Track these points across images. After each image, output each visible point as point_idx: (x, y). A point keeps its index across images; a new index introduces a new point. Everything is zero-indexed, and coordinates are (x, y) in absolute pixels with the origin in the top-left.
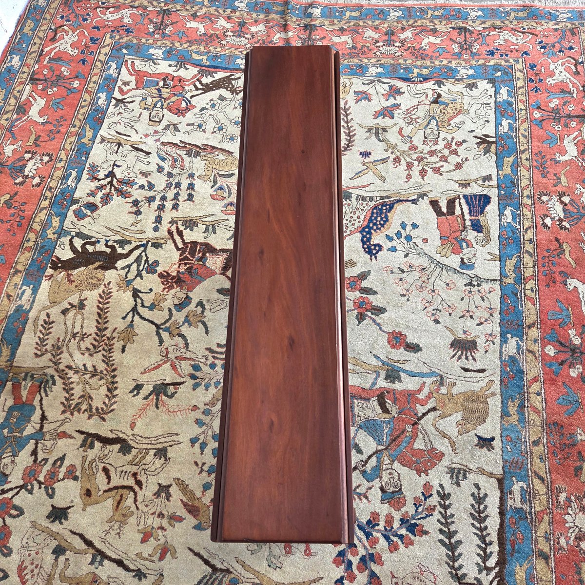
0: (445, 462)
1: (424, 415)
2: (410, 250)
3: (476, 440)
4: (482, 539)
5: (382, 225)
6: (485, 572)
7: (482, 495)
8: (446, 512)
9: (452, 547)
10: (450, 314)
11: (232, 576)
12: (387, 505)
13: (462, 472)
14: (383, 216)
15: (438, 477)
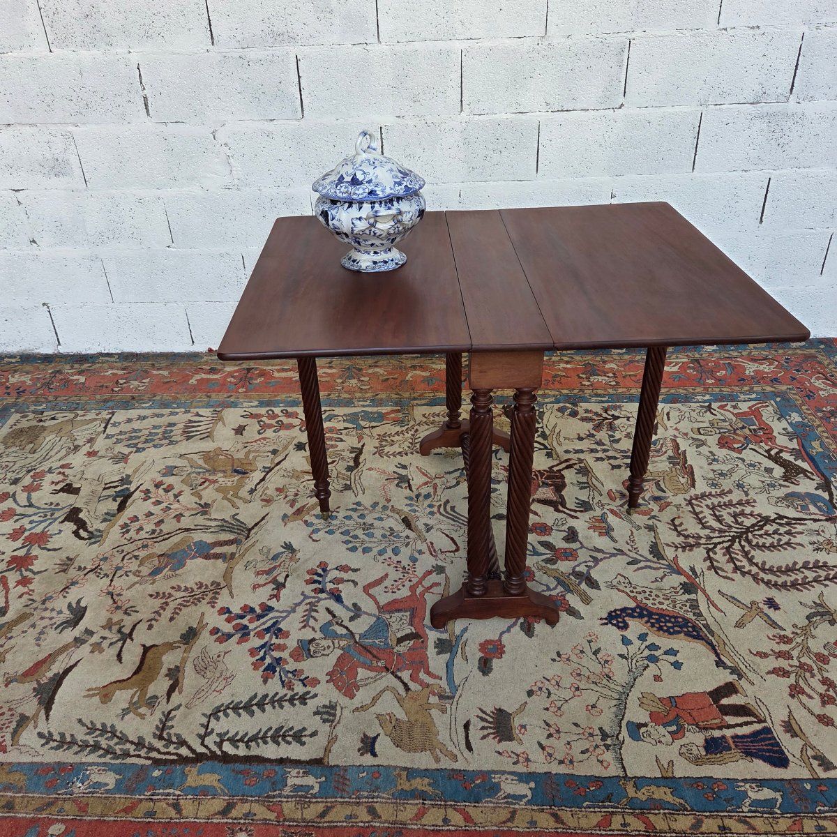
0: (343, 700)
1: (399, 678)
2: (634, 661)
3: (372, 735)
4: (254, 738)
5: (660, 629)
6: (218, 740)
7: (304, 739)
8: (286, 700)
9: (248, 707)
10: (547, 709)
11: (243, 540)
12: (296, 645)
13: (331, 718)
14: (676, 629)
15: (326, 693)
